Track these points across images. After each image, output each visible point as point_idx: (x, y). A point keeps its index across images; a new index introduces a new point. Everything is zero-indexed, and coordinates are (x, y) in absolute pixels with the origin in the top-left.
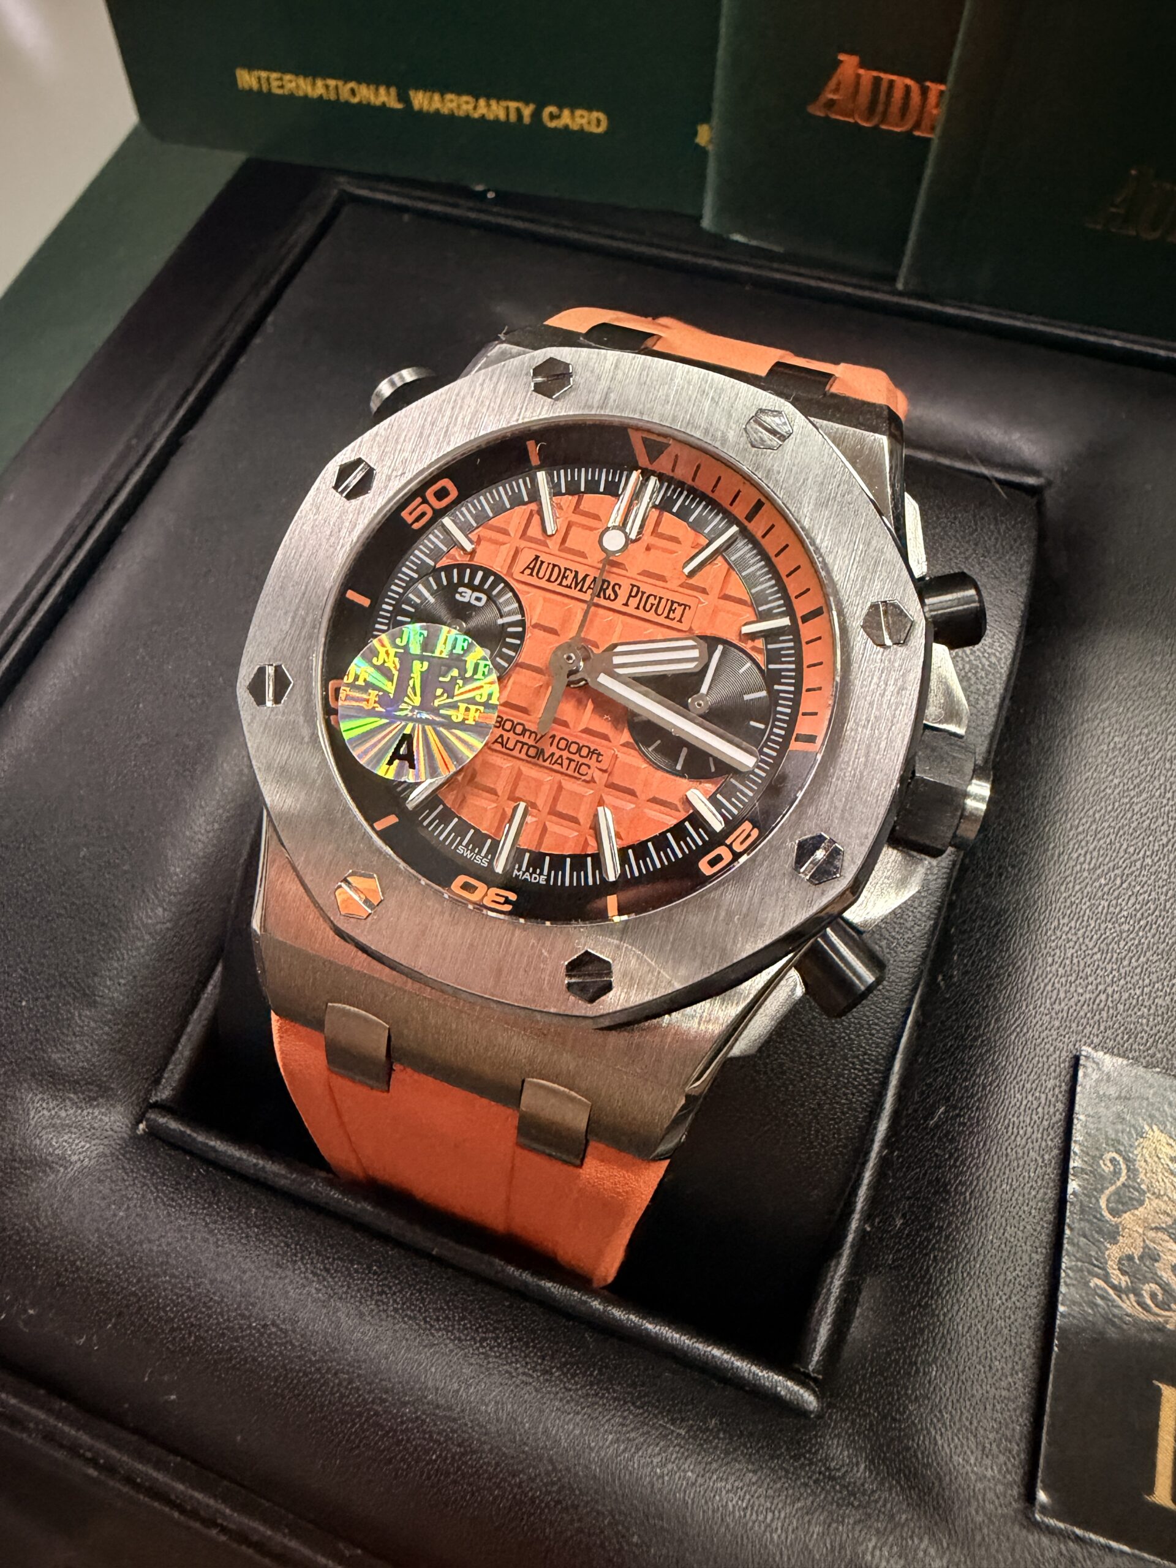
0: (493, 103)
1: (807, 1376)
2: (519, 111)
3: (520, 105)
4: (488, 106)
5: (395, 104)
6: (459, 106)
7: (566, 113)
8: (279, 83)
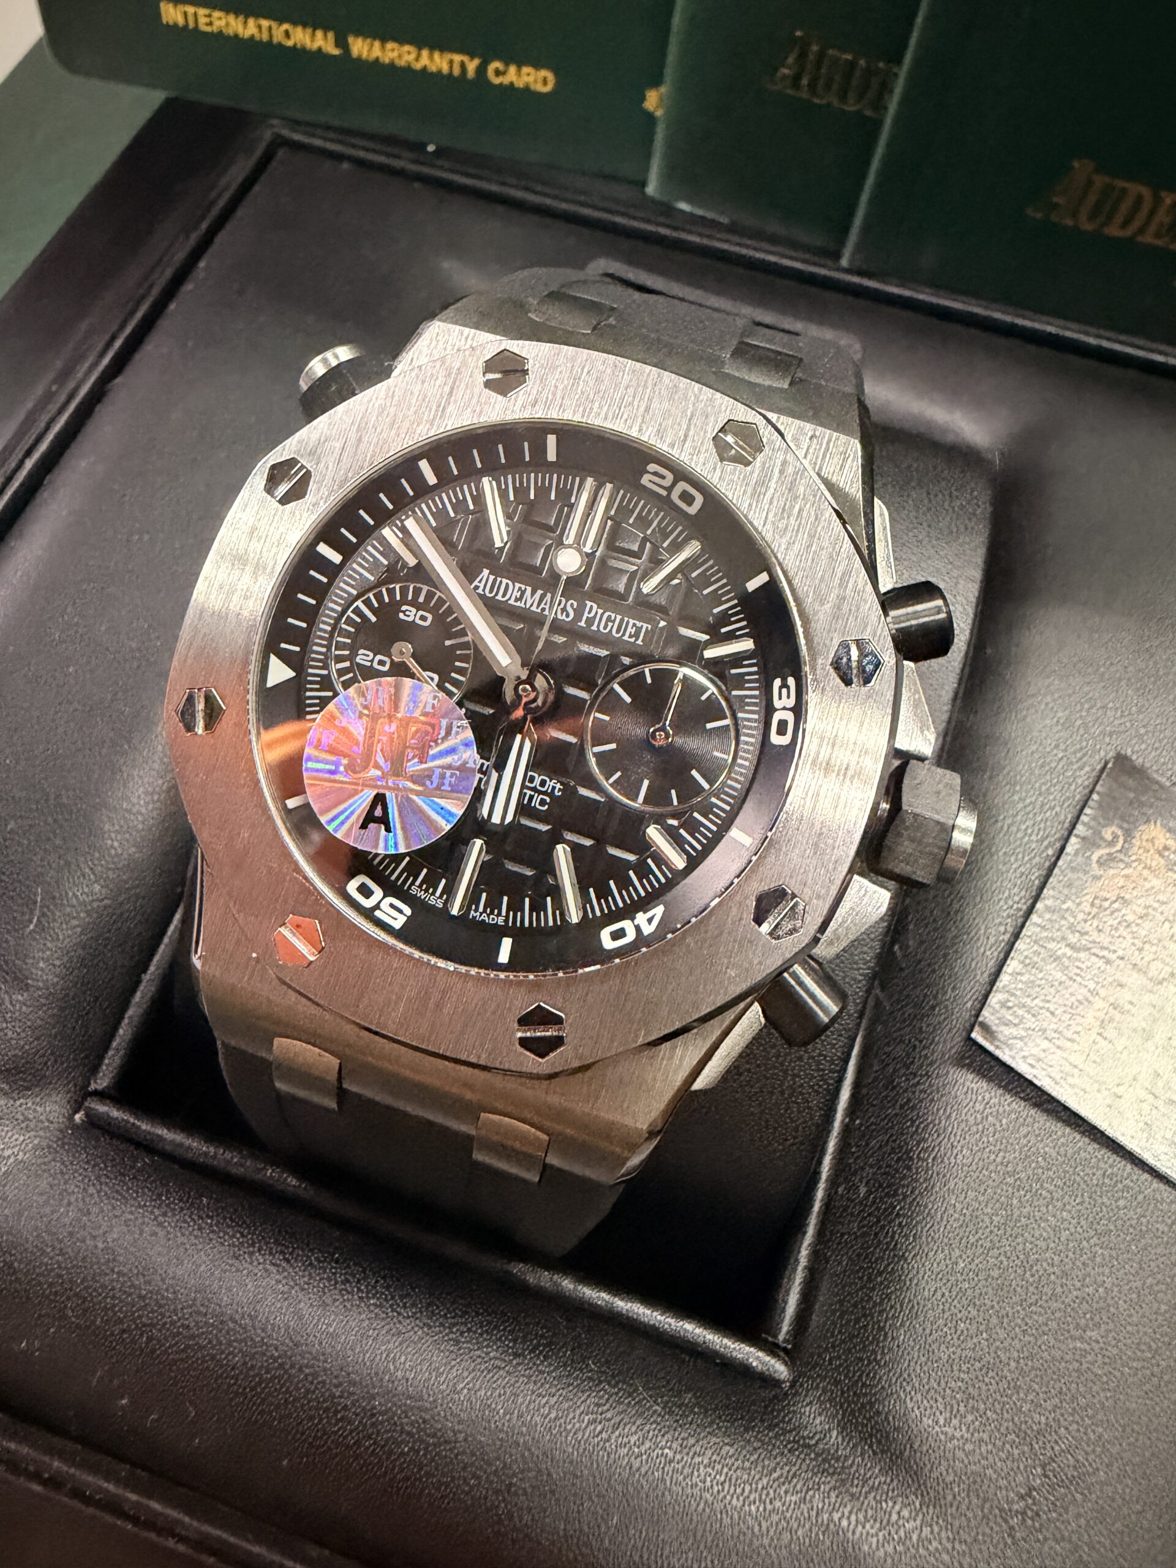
0: (437, 55)
1: (777, 1345)
2: (463, 65)
3: (466, 59)
4: (431, 58)
5: (332, 49)
6: (400, 56)
7: (512, 69)
8: (207, 20)
